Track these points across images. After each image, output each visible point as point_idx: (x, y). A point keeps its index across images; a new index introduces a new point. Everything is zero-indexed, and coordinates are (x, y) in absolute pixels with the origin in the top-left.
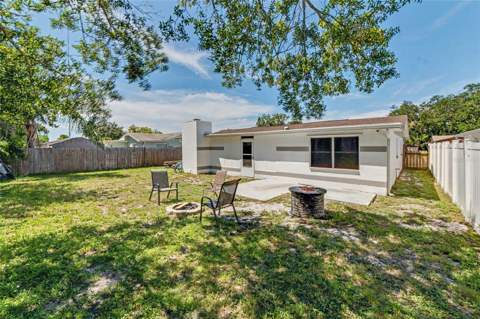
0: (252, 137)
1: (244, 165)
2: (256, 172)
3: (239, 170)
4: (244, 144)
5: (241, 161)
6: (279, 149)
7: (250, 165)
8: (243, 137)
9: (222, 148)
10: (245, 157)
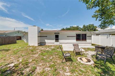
0: (59, 33)
1: (56, 41)
2: (60, 43)
3: (54, 43)
4: (56, 35)
5: (55, 40)
6: (68, 37)
7: (58, 41)
8: (55, 33)
9: (47, 37)
10: (56, 39)
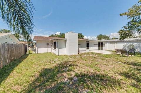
0: (89, 41)
2: (90, 50)
3: (85, 51)
4: (87, 43)
5: (86, 48)
6: (94, 44)
7: (88, 49)
8: (86, 41)
